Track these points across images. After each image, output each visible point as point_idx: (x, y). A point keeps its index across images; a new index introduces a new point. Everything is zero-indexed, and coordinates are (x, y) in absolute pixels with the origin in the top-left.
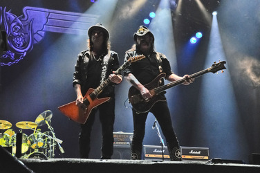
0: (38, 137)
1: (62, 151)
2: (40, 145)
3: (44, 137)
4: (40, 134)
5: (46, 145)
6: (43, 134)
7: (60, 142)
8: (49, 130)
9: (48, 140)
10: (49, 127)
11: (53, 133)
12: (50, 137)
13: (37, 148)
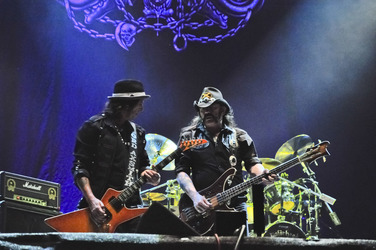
0: (283, 191)
1: (337, 221)
2: (289, 206)
3: (295, 191)
4: (286, 183)
5: (300, 207)
6: (294, 184)
7: (330, 200)
8: (306, 176)
9: (305, 197)
10: (305, 169)
11: (315, 182)
12: (308, 191)
13: (282, 212)
